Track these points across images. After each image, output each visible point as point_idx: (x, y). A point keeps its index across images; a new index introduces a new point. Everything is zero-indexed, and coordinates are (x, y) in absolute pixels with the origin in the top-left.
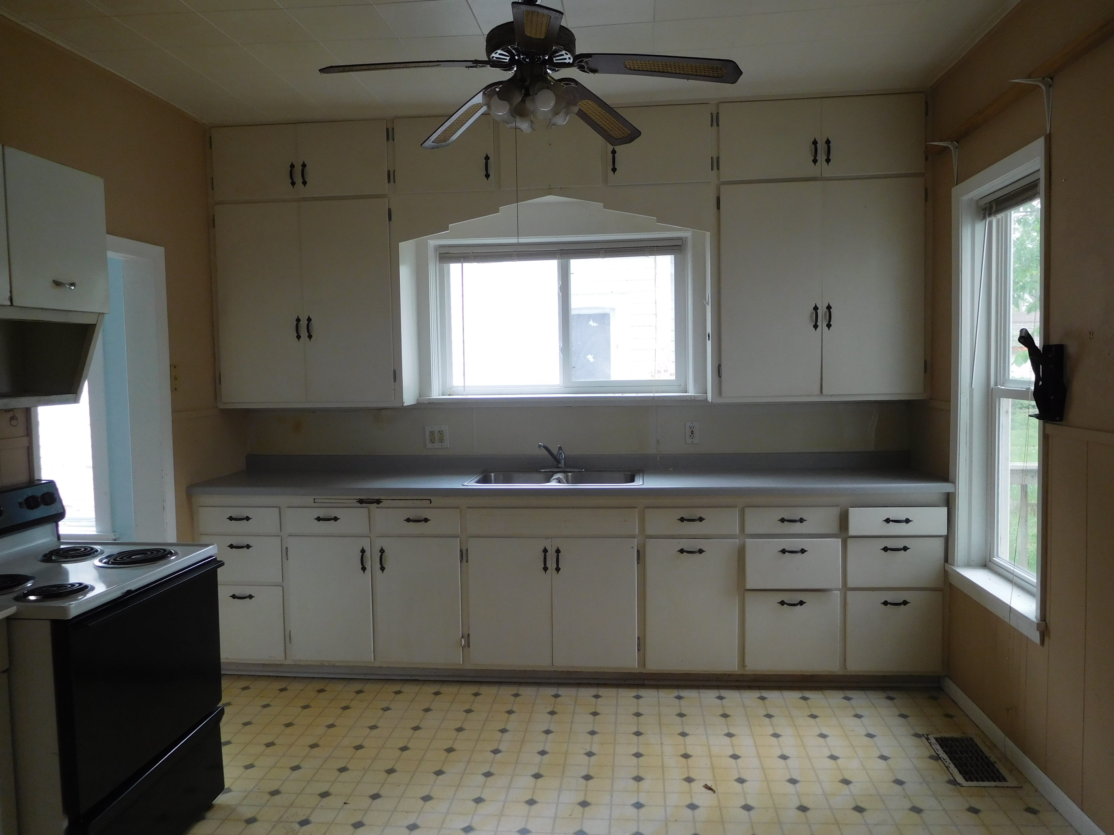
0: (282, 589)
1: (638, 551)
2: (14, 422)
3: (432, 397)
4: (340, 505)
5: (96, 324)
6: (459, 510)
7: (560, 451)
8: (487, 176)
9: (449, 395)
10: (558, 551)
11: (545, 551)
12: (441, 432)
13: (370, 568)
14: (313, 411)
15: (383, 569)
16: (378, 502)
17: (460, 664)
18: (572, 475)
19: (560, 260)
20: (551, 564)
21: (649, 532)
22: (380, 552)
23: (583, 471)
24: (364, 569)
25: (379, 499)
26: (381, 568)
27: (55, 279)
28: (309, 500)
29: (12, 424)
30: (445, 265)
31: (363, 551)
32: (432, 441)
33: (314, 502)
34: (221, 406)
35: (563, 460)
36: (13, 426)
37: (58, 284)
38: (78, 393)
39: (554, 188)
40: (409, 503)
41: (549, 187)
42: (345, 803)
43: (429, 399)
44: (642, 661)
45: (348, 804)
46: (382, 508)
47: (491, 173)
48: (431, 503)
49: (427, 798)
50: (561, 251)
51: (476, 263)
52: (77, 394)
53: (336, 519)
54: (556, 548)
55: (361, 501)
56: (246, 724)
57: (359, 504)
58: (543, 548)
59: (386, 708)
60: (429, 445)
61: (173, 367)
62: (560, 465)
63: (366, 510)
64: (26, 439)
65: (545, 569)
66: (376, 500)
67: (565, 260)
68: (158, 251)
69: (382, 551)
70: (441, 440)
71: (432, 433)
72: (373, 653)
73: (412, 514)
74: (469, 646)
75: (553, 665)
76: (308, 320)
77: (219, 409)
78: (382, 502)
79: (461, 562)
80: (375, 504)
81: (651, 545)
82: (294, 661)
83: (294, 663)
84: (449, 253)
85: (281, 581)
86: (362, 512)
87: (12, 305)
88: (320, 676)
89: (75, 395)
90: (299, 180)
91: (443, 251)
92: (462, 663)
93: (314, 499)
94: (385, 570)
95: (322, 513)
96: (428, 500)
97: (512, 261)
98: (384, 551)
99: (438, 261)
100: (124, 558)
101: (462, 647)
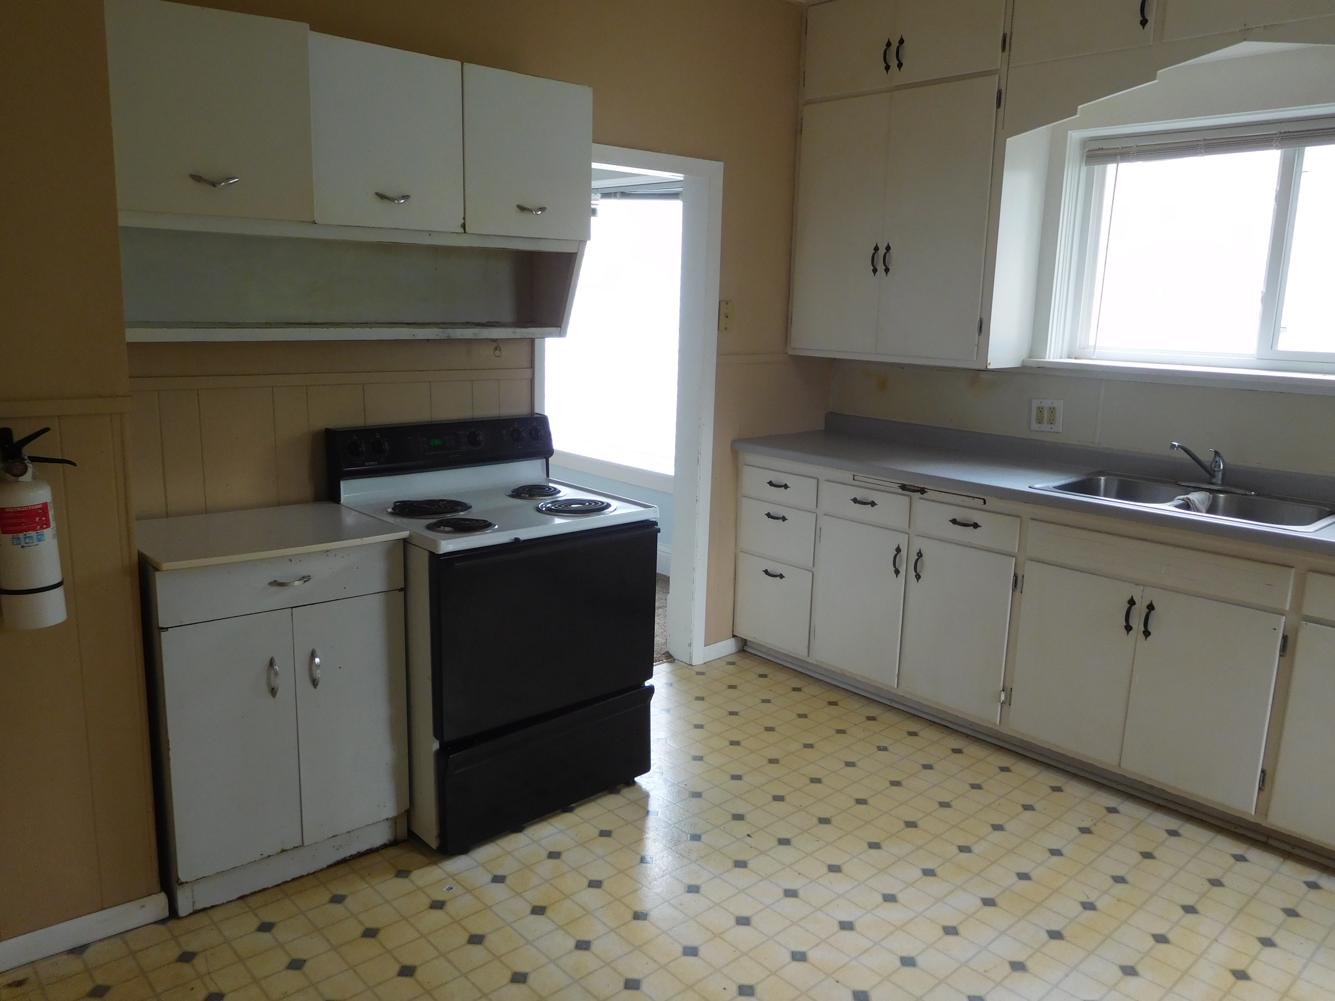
0: (811, 575)
1: (1285, 638)
2: (497, 353)
3: (1047, 360)
4: (879, 487)
5: (577, 253)
6: (1018, 520)
7: (1217, 459)
8: (1144, 22)
9: (1076, 358)
10: (1151, 607)
11: (1132, 602)
12: (1052, 410)
13: (904, 572)
14: (902, 366)
15: (918, 577)
16: (922, 491)
17: (995, 724)
18: (1225, 497)
19: (1283, 150)
20: (1137, 623)
21: (1308, 610)
22: (918, 555)
23: (1252, 495)
24: (897, 572)
25: (924, 488)
26: (916, 576)
27: (518, 204)
28: (847, 476)
29: (495, 354)
30: (1097, 168)
31: (898, 550)
32: (1040, 421)
33: (854, 479)
34: (791, 352)
35: (1221, 472)
36: (496, 356)
37: (522, 208)
38: (563, 326)
39: (1253, 29)
40: (958, 499)
41: (1245, 28)
42: (748, 835)
43: (1038, 362)
44: (1264, 806)
45: (751, 837)
46: (926, 499)
47: (1151, 17)
48: (985, 503)
49: (834, 869)
50: (1281, 135)
51: (1141, 162)
52: (561, 327)
53: (873, 504)
54: (1149, 603)
55: (903, 487)
56: (731, 713)
57: (900, 491)
58: (1129, 598)
59: (883, 747)
60: (1035, 426)
61: (723, 303)
62: (1214, 480)
63: (906, 499)
64: (529, 371)
65: (1128, 628)
66: (919, 489)
67: (1290, 150)
68: (717, 167)
69: (920, 555)
70: (1052, 421)
71: (1040, 410)
72: (897, 678)
73: (960, 514)
74: (1010, 705)
75: (1120, 767)
76: (886, 249)
77: (789, 355)
78: (927, 492)
79: (1013, 590)
80: (919, 494)
81: (1307, 632)
82: (817, 661)
83: (816, 663)
84: (1102, 149)
85: (812, 566)
86: (902, 501)
87: (465, 232)
88: (844, 686)
89: (560, 328)
90: (894, 63)
91: (1095, 146)
92: (998, 724)
93: (854, 476)
94: (920, 580)
95: (860, 494)
96: (982, 499)
97: (1196, 156)
98: (921, 556)
99: (1084, 160)
100: (563, 506)
101: (1002, 703)
